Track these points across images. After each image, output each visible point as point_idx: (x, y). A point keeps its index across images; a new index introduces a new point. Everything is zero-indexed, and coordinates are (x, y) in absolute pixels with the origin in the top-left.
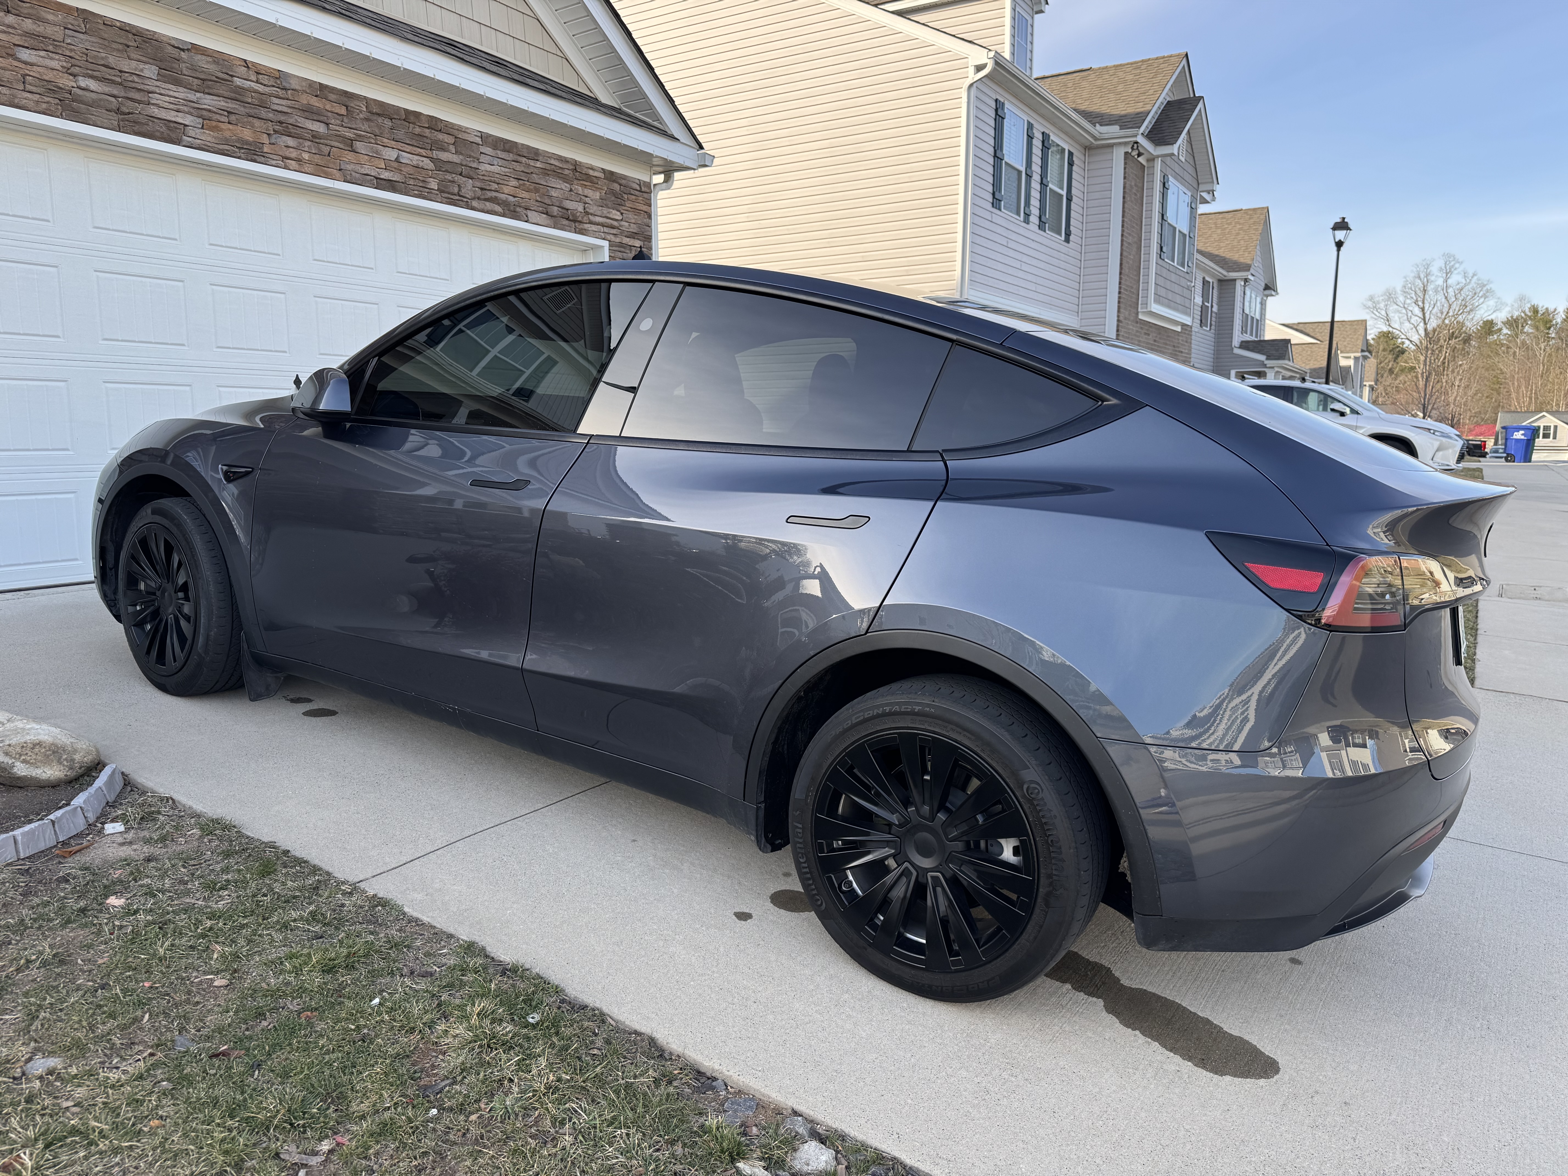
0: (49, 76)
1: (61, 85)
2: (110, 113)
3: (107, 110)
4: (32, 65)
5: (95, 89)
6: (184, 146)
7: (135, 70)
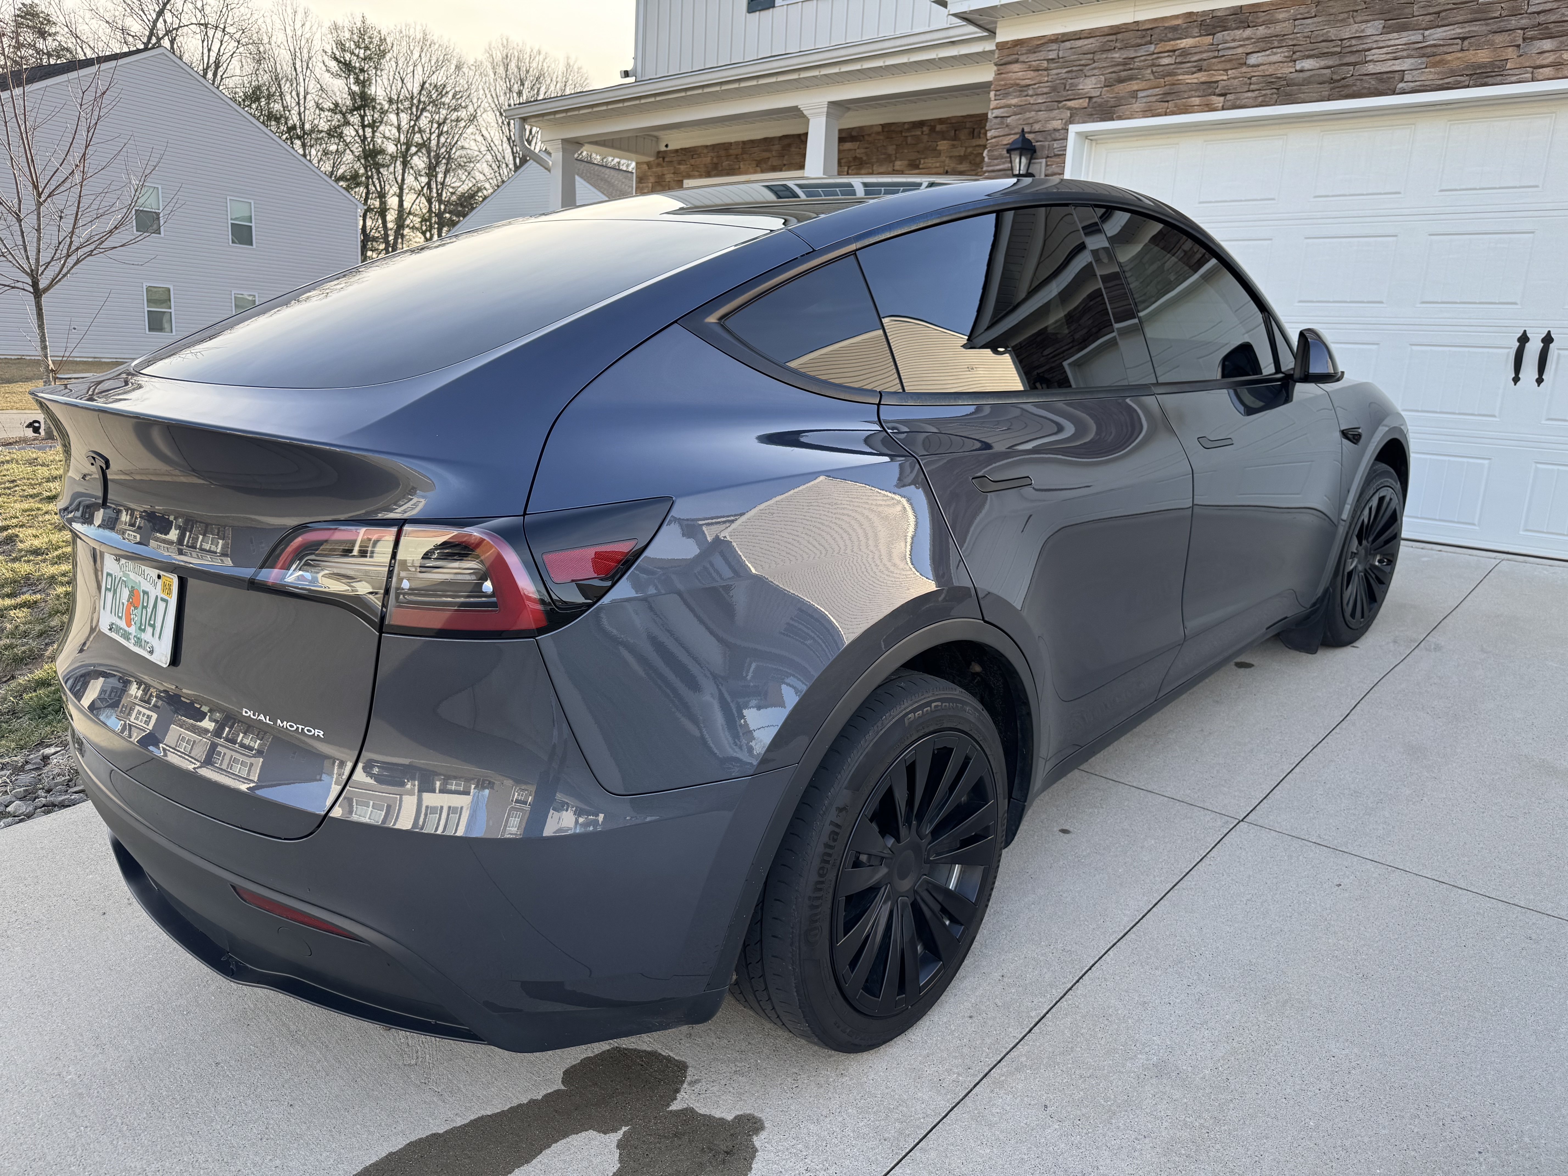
0: (1270, 70)
1: (1279, 75)
2: (1322, 86)
3: (1319, 83)
4: (1258, 66)
5: (1310, 68)
6: (1393, 94)
7: (1355, 33)
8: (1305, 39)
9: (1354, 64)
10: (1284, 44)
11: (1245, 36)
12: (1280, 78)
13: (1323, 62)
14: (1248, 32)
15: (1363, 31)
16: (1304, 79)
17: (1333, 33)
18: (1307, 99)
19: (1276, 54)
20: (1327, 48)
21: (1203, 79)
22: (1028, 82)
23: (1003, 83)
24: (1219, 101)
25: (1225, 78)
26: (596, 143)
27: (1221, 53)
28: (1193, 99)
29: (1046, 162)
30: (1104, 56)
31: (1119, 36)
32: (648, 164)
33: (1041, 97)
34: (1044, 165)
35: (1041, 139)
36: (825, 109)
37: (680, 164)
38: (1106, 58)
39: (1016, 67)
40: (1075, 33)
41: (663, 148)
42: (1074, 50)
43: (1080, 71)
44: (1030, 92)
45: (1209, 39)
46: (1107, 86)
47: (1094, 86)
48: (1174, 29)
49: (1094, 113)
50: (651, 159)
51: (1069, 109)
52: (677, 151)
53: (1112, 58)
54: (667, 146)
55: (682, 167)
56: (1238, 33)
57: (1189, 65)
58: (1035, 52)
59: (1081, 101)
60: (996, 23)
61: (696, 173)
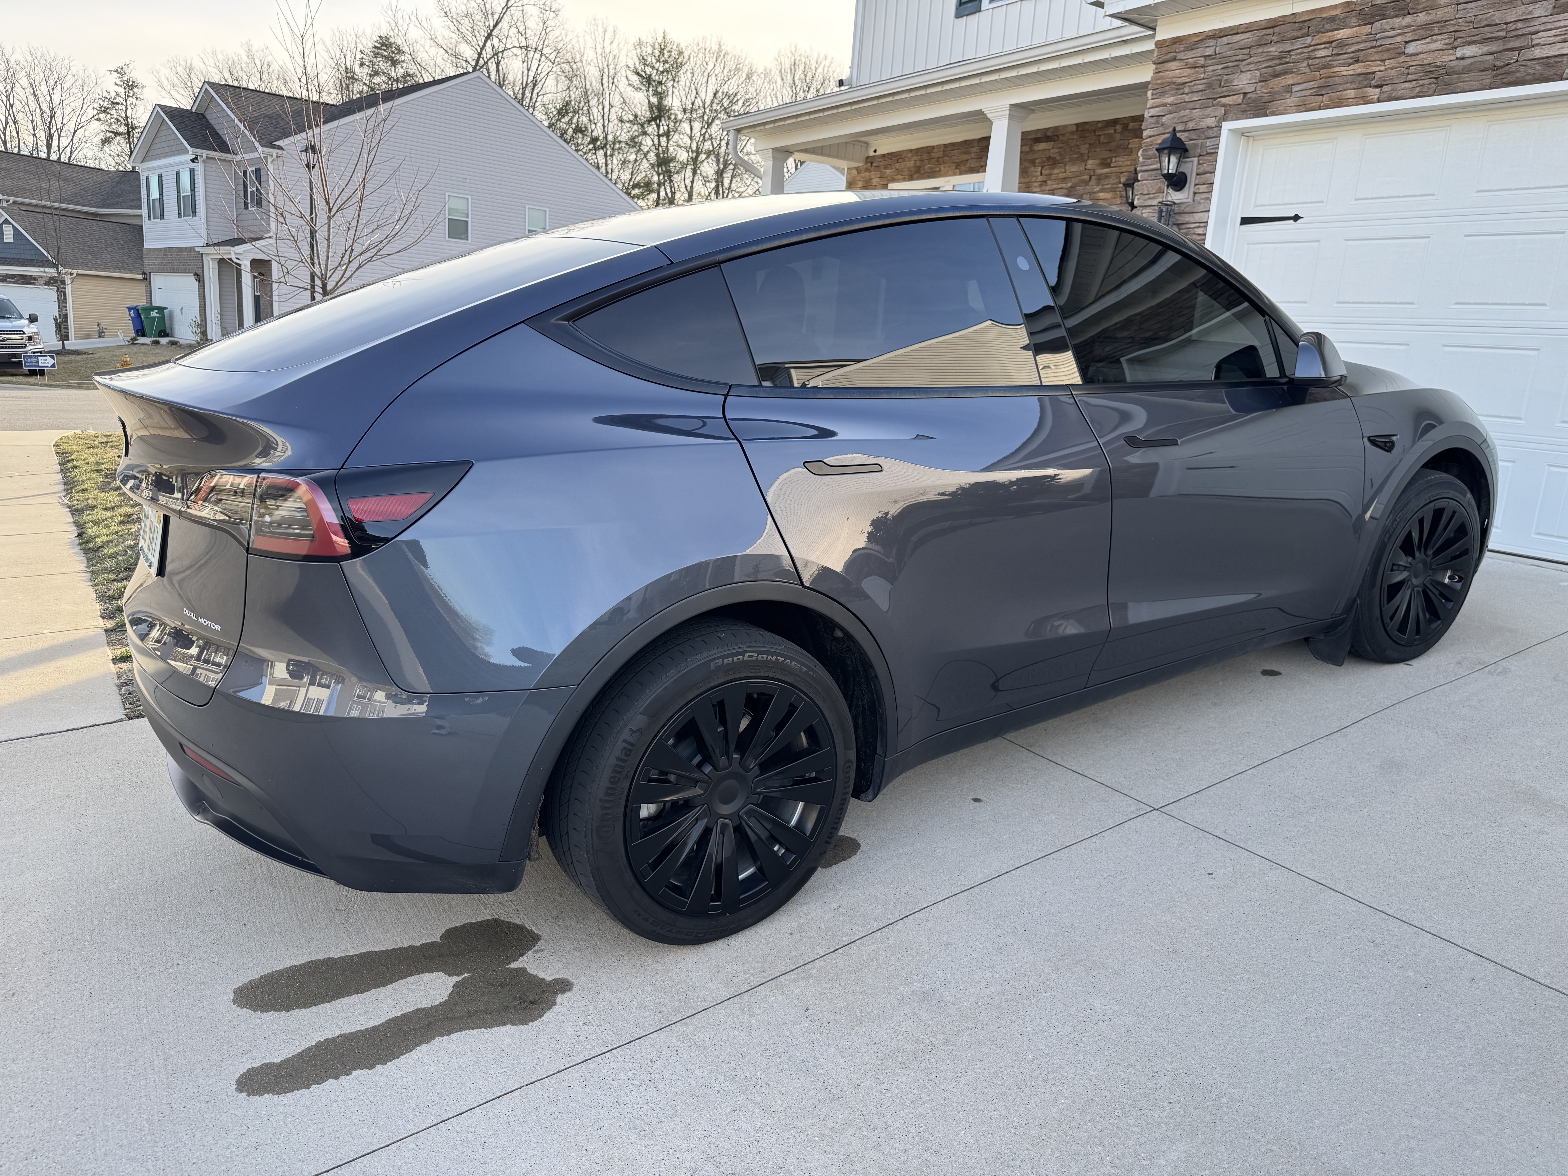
0: (1429, 59)
1: (1438, 64)
2: (1484, 73)
3: (1481, 71)
4: (1417, 54)
5: (1471, 54)
6: (1561, 80)
7: (1522, 15)
8: (1467, 24)
9: (1519, 49)
10: (1445, 31)
11: (1404, 24)
12: (1440, 66)
13: (1485, 49)
14: (1408, 20)
15: (1530, 13)
16: (1465, 67)
17: (1497, 16)
18: (1467, 88)
19: (1436, 41)
20: (1491, 33)
21: (1359, 71)
22: (1185, 80)
23: (1159, 81)
24: (1374, 93)
25: (1382, 68)
26: (806, 151)
27: (1378, 43)
28: (1349, 91)
29: (1199, 160)
30: (1260, 50)
31: (1277, 30)
32: (858, 169)
33: (1196, 94)
34: (1195, 163)
35: (1195, 138)
36: (1008, 112)
37: (886, 168)
38: (1262, 52)
39: (1173, 65)
40: (1232, 28)
41: (872, 154)
42: (1230, 45)
43: (1235, 66)
44: (1186, 90)
45: (1367, 29)
46: (1263, 81)
47: (1249, 82)
48: (1332, 19)
49: (1248, 109)
50: (860, 164)
51: (1224, 105)
52: (884, 156)
53: (1268, 52)
54: (875, 151)
55: (888, 171)
56: (1397, 21)
57: (1346, 56)
58: (1192, 49)
59: (1235, 97)
60: (1156, 21)
61: (901, 177)
